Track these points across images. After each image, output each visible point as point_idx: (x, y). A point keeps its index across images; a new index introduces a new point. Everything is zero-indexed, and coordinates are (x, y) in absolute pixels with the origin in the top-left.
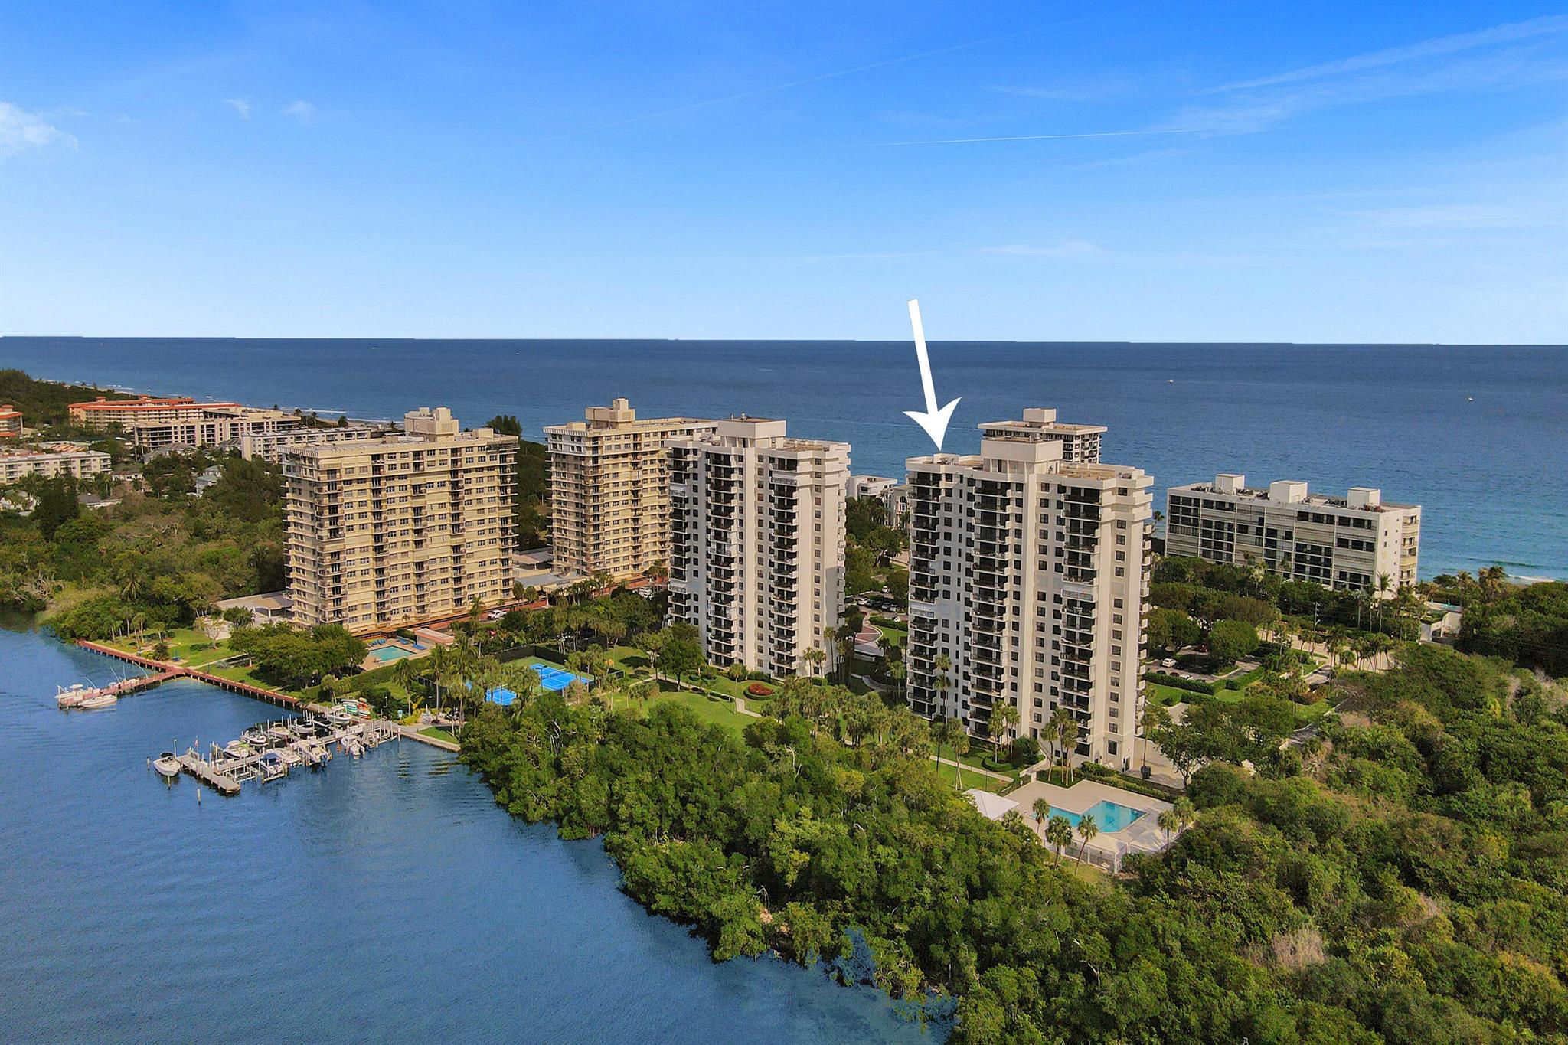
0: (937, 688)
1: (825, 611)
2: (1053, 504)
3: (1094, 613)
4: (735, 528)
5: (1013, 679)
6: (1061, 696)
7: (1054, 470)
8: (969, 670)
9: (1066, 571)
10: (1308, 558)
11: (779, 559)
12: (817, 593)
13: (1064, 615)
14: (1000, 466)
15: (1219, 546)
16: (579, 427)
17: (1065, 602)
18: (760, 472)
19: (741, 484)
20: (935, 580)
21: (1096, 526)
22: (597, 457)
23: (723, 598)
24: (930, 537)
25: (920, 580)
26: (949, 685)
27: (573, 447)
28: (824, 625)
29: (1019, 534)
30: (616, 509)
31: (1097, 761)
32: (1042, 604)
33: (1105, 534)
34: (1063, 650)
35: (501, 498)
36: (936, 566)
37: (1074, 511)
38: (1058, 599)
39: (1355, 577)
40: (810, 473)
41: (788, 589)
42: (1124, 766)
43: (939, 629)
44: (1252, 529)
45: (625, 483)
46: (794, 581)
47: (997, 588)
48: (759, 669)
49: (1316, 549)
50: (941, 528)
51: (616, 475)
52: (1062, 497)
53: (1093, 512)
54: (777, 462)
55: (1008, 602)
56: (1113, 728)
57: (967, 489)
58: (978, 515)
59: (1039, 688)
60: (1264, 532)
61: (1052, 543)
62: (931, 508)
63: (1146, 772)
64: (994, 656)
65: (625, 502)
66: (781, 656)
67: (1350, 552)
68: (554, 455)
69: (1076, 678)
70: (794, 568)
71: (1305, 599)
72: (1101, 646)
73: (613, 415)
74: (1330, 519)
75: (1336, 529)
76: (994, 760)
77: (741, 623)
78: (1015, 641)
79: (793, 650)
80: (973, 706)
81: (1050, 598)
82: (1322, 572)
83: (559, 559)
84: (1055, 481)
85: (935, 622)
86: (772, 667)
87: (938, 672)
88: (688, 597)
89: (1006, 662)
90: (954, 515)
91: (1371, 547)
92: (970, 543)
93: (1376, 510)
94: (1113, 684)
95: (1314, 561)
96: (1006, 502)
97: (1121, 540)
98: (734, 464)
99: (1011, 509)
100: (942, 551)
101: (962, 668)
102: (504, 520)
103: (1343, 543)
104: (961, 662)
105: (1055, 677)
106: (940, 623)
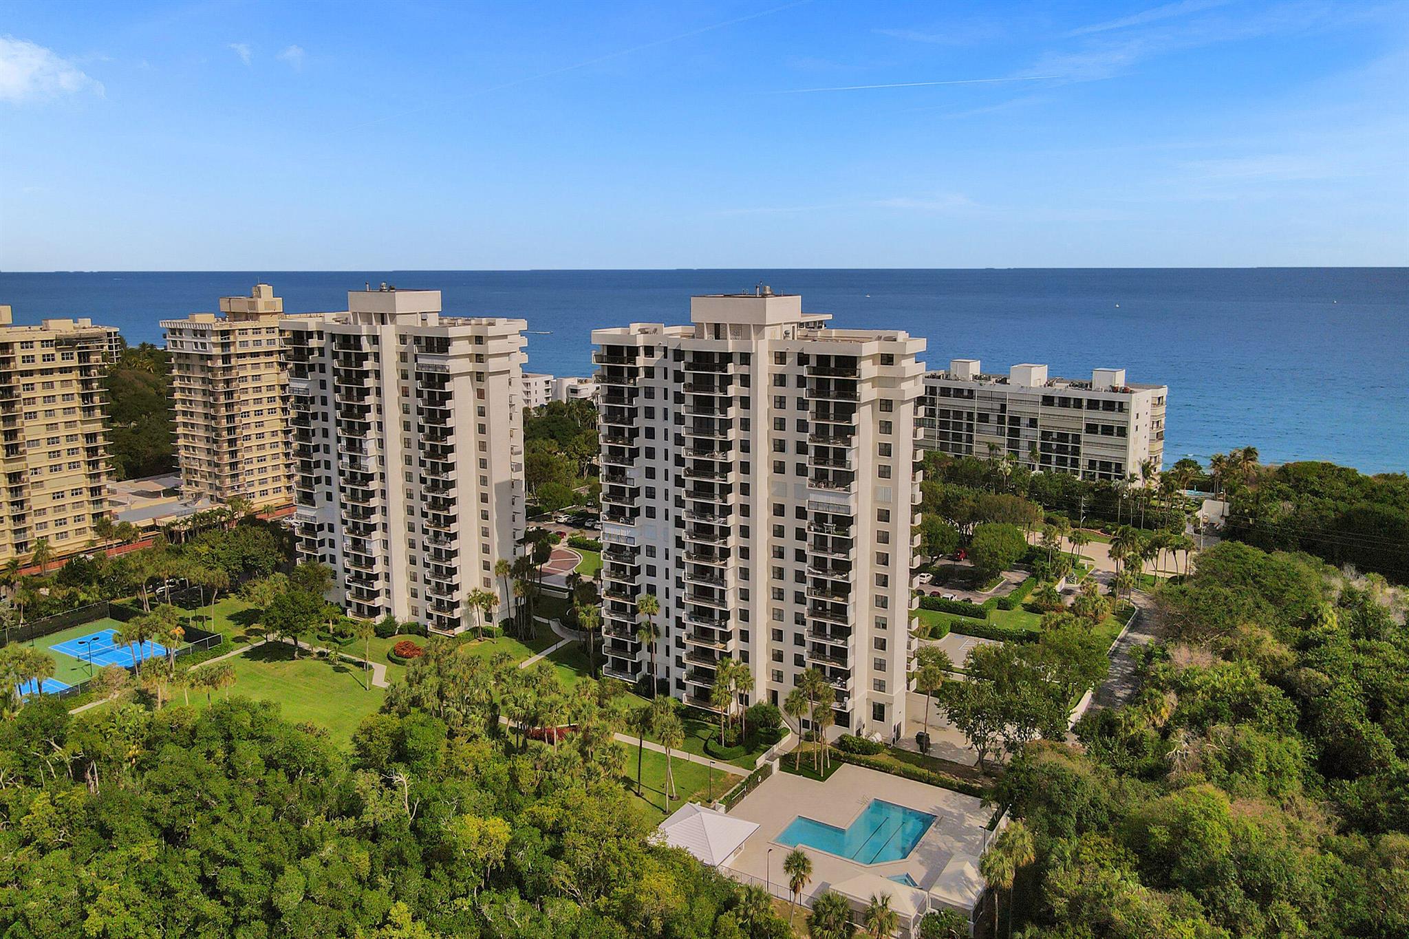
0: (643, 638)
1: (496, 539)
2: (792, 381)
3: (853, 531)
4: (372, 434)
5: (743, 626)
6: (808, 647)
7: (791, 335)
8: (684, 614)
9: (811, 474)
10: (1054, 447)
11: (433, 473)
12: (485, 516)
13: (811, 535)
14: (717, 331)
15: (957, 437)
16: (205, 319)
17: (811, 517)
18: (403, 357)
19: (378, 374)
20: (635, 492)
21: (852, 409)
22: (229, 355)
23: (362, 529)
24: (626, 435)
25: (616, 493)
26: (657, 633)
27: (196, 343)
28: (495, 557)
29: (745, 424)
30: (259, 419)
31: (858, 733)
32: (779, 521)
33: (864, 419)
34: (810, 584)
35: (84, 409)
36: (635, 474)
37: (821, 388)
38: (801, 513)
39: (1106, 465)
40: (469, 356)
41: (445, 513)
42: (894, 735)
43: (641, 560)
44: (993, 418)
45: (270, 388)
46: (453, 501)
47: (717, 502)
48: (414, 620)
49: (1063, 437)
50: (640, 422)
51: (256, 378)
52: (804, 371)
53: (849, 389)
54: (423, 343)
55: (733, 520)
56: (880, 686)
57: (672, 366)
58: (689, 400)
59: (778, 635)
60: (1007, 420)
61: (791, 436)
62: (626, 395)
63: (922, 739)
64: (717, 595)
65: (272, 411)
66: (440, 602)
67: (1099, 438)
68: (175, 356)
69: (829, 622)
70: (450, 484)
71: (1058, 492)
72: (862, 576)
73: (253, 305)
74: (1078, 403)
75: (1086, 414)
76: (720, 743)
77: (387, 560)
78: (745, 574)
79: (455, 593)
80: (691, 664)
81: (790, 512)
82: (1069, 461)
83: (189, 483)
84: (793, 349)
85: (636, 550)
86: (429, 616)
87: (641, 618)
88: (321, 527)
89: (733, 603)
90: (658, 403)
91: (1123, 432)
92: (679, 440)
93: (1125, 391)
94: (877, 625)
95: (1062, 449)
96: (727, 380)
97: (886, 427)
98: (366, 347)
99: (733, 390)
100: (642, 453)
101: (675, 612)
102: (91, 437)
103: (1091, 429)
104: (672, 603)
105: (800, 620)
106: (643, 551)
